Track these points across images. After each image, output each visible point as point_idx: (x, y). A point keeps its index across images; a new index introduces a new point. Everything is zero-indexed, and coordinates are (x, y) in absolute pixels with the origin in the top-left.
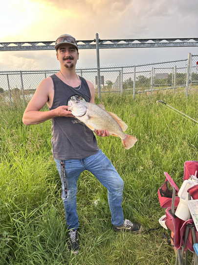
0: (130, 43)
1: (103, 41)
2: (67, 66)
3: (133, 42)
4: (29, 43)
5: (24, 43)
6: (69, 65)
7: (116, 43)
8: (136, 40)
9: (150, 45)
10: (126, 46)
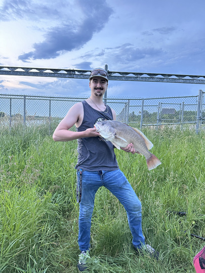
0: (139, 76)
1: (111, 72)
2: (96, 95)
3: (142, 76)
4: (36, 69)
5: (32, 69)
6: (98, 94)
7: (124, 75)
8: (145, 74)
9: (159, 80)
10: (135, 79)
